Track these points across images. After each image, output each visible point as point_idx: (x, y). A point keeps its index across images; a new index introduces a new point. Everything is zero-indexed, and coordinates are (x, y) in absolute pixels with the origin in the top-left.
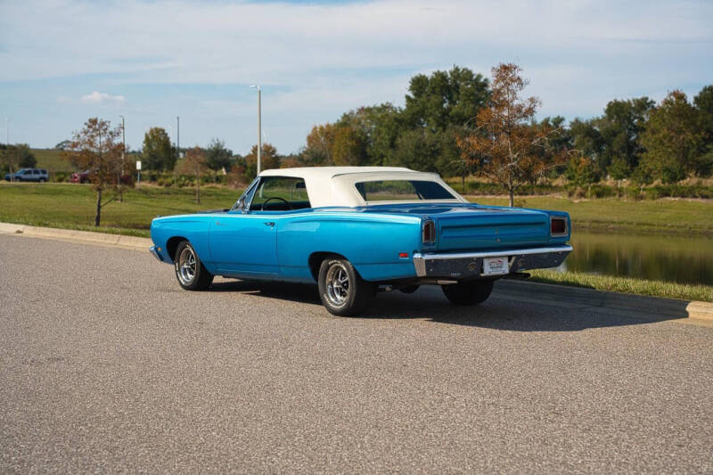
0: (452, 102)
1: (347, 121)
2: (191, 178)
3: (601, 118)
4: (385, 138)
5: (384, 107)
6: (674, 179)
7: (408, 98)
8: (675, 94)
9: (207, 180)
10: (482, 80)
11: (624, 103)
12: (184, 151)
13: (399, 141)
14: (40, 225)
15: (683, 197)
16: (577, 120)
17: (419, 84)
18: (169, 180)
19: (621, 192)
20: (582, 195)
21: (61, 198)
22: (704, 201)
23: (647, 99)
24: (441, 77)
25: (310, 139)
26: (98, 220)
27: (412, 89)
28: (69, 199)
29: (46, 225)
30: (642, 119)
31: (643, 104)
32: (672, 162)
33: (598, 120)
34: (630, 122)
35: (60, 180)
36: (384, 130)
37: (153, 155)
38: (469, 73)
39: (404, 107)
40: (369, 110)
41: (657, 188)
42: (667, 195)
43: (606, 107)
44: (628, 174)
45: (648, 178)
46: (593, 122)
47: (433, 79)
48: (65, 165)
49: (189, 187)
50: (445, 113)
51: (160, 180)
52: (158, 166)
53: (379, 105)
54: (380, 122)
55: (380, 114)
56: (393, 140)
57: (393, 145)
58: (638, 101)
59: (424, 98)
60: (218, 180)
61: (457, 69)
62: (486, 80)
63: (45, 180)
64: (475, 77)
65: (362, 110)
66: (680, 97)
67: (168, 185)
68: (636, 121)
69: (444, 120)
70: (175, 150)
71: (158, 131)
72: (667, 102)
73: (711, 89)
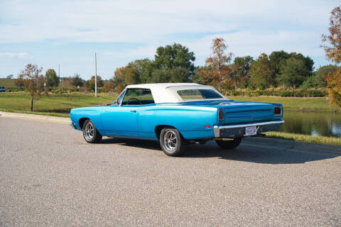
0: (174, 58)
1: (130, 66)
2: (65, 90)
4: (147, 72)
5: (145, 60)
6: (264, 88)
7: (156, 56)
8: (263, 54)
9: (73, 91)
11: (241, 58)
12: (62, 79)
13: (153, 73)
14: (9, 111)
15: (268, 95)
17: (160, 50)
18: (57, 91)
19: (244, 94)
20: (228, 95)
21: (12, 99)
24: (170, 47)
25: (116, 73)
26: (32, 108)
27: (157, 52)
28: (15, 99)
29: (12, 112)
30: (248, 65)
31: (249, 59)
32: (263, 81)
35: (10, 91)
36: (146, 69)
37: (50, 80)
38: (181, 46)
39: (154, 60)
40: (139, 61)
41: (258, 92)
42: (262, 94)
44: (246, 86)
45: (254, 88)
47: (166, 48)
48: (12, 85)
49: (65, 94)
50: (172, 62)
51: (53, 91)
52: (52, 85)
53: (143, 59)
54: (144, 66)
55: (144, 63)
56: (150, 73)
57: (150, 75)
59: (162, 56)
60: (78, 90)
61: (175, 44)
62: (187, 49)
63: (4, 91)
65: (136, 61)
66: (265, 56)
67: (56, 93)
68: (246, 65)
69: (171, 65)
70: (58, 78)
71: (51, 70)
72: (260, 57)
73: (275, 53)
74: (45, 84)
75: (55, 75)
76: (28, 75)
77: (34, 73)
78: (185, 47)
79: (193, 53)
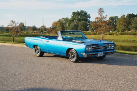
0: (80, 17)
1: (60, 21)
2: (29, 32)
4: (67, 24)
5: (67, 18)
6: (123, 31)
7: (72, 16)
8: (123, 15)
9: (32, 33)
11: (112, 17)
13: (70, 24)
15: (125, 35)
17: (74, 13)
18: (24, 33)
19: (114, 34)
20: (106, 34)
22: (129, 35)
24: (78, 12)
25: (52, 24)
26: (13, 41)
27: (72, 14)
29: (5, 42)
31: (116, 17)
32: (123, 28)
37: (21, 28)
39: (71, 18)
40: (64, 19)
42: (122, 34)
44: (115, 30)
45: (119, 31)
47: (76, 12)
49: (29, 34)
50: (79, 19)
51: (23, 33)
52: (22, 30)
53: (66, 18)
55: (66, 20)
59: (75, 16)
60: (34, 32)
61: (81, 10)
65: (62, 19)
67: (24, 34)
68: (115, 20)
70: (25, 27)
71: (22, 23)
72: (121, 17)
73: (129, 14)
74: (19, 30)
75: (23, 25)
76: (12, 25)
77: (14, 25)
78: (85, 12)
79: (89, 14)
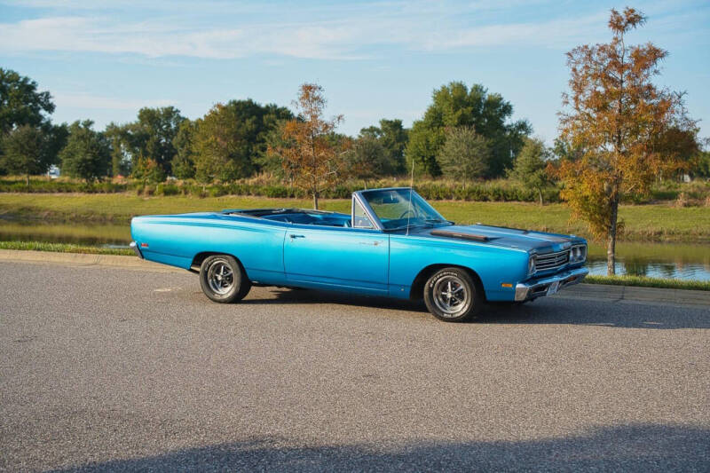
3: (133, 123)
10: (30, 83)
11: (153, 111)
16: (112, 124)
23: (172, 108)
30: (169, 126)
33: (131, 125)
34: (160, 127)
38: (15, 75)
43: (138, 114)
46: (127, 127)
58: (166, 109)
62: (33, 83)
64: (21, 80)
68: (165, 127)
73: (234, 102)
79: (48, 94)
